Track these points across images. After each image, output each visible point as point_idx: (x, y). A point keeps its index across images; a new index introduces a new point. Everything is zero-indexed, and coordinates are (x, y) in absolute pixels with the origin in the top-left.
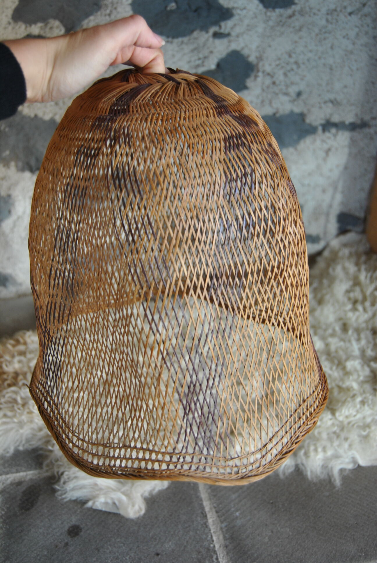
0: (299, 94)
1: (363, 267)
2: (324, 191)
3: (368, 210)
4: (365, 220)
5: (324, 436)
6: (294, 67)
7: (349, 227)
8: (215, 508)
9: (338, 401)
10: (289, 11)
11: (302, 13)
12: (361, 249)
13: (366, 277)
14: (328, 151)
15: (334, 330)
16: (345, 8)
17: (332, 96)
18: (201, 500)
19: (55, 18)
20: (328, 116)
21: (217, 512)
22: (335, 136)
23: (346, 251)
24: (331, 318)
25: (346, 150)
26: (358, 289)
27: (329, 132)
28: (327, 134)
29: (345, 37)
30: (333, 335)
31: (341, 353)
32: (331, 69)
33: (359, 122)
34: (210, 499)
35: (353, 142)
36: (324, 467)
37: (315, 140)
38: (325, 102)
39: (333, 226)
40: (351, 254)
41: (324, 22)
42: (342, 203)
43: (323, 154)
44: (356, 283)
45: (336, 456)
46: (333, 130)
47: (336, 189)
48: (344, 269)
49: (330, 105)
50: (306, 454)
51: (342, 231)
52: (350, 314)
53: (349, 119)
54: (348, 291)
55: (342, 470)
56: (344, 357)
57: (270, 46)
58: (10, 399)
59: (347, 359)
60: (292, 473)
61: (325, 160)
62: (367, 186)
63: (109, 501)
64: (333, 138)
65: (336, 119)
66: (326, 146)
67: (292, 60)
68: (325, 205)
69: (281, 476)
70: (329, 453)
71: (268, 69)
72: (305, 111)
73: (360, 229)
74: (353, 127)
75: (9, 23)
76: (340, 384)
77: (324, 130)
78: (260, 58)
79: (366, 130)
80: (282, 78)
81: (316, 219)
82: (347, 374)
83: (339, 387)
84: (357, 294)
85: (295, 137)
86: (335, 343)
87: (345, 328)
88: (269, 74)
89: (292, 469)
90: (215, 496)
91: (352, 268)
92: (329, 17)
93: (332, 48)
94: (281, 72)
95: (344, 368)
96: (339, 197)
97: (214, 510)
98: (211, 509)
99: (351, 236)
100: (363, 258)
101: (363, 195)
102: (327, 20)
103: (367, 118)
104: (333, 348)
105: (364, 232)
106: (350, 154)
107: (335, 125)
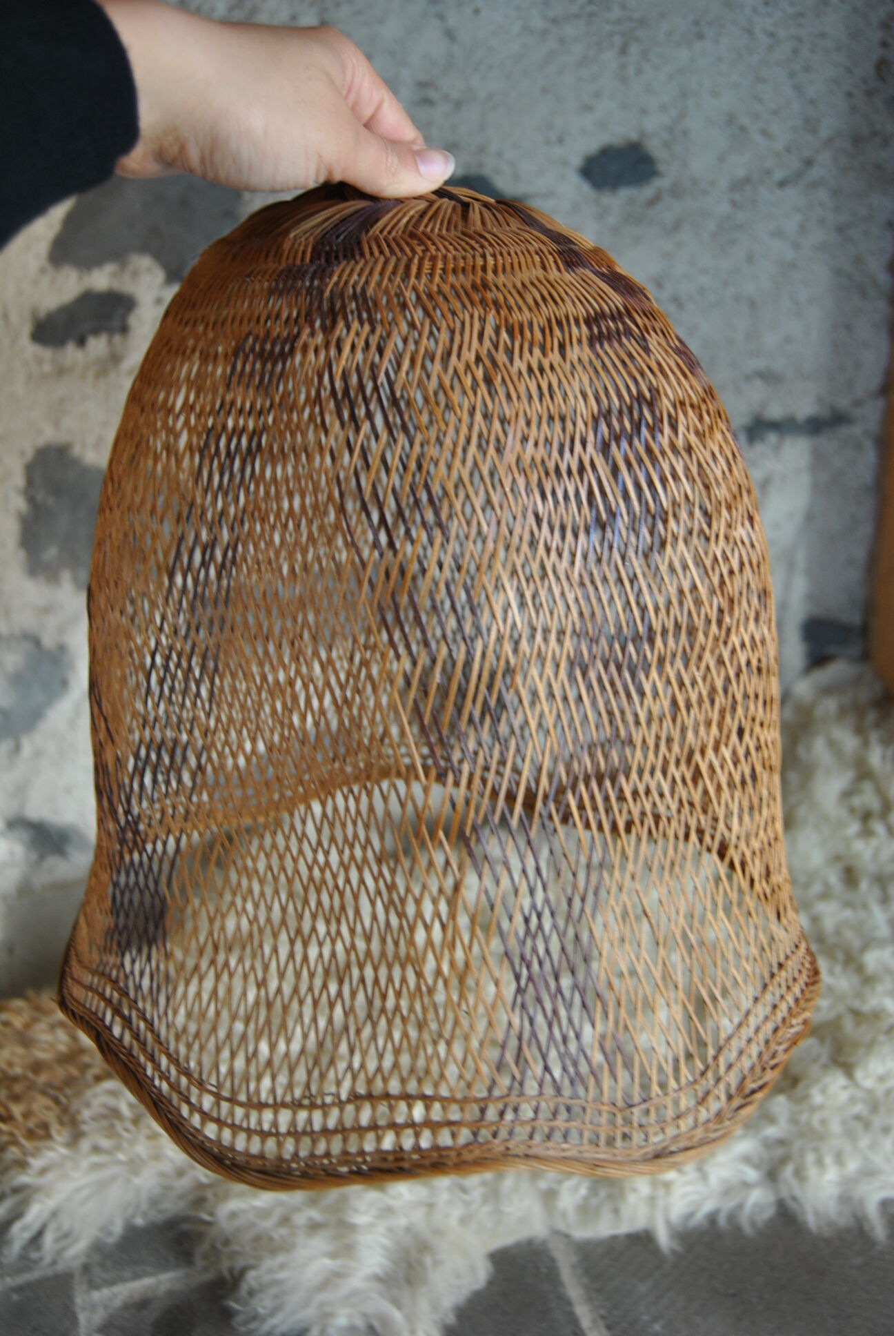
1: (874, 736)
3: (870, 607)
4: (864, 631)
5: (835, 1127)
7: (832, 649)
8: (603, 1317)
9: (856, 1045)
10: (648, 191)
11: (676, 191)
12: (865, 694)
13: (884, 758)
14: (764, 486)
15: (827, 885)
16: (768, 172)
17: (759, 364)
18: (569, 1304)
19: (144, 249)
20: (756, 408)
21: (609, 1328)
22: (777, 448)
23: (830, 705)
24: (817, 858)
25: (806, 479)
26: (868, 787)
27: (763, 441)
28: (759, 448)
29: (778, 234)
30: (825, 895)
31: (849, 935)
32: (753, 305)
33: (825, 413)
34: (589, 1300)
35: (819, 460)
36: (844, 1199)
38: (748, 378)
39: (796, 652)
40: (842, 712)
41: (724, 208)
42: (811, 597)
44: (863, 773)
45: (869, 1172)
46: (772, 438)
47: (790, 565)
48: (832, 744)
49: (758, 383)
50: (799, 1174)
51: (817, 660)
52: (859, 846)
53: (805, 408)
54: (847, 794)
55: (885, 1204)
56: (856, 943)
58: (104, 1111)
59: (865, 947)
60: (771, 1220)
62: (860, 553)
63: (359, 1322)
64: (772, 455)
65: (775, 411)
66: (759, 475)
69: (748, 1230)
70: (852, 1166)
73: (855, 650)
74: (815, 426)
75: (43, 271)
76: (856, 1004)
77: (751, 440)
79: (845, 431)
82: (868, 980)
83: (856, 1013)
84: (868, 798)
86: (831, 914)
87: (850, 876)
89: (769, 1212)
90: (599, 1291)
91: (849, 742)
92: (737, 196)
93: (750, 259)
95: (860, 969)
96: (800, 586)
97: (601, 1323)
98: (594, 1322)
99: (838, 670)
100: (871, 716)
101: (854, 575)
102: (734, 204)
103: (843, 403)
104: (829, 925)
105: (865, 657)
106: (815, 486)
107: (777, 426)
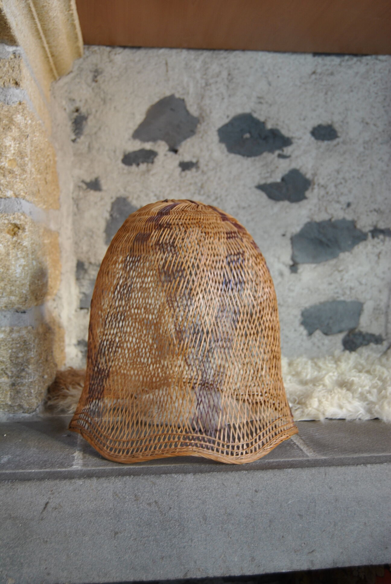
0: (349, 205)
2: (380, 291)
6: (343, 181)
10: (335, 142)
11: (344, 142)
14: (379, 255)
16: (377, 139)
17: (376, 206)
19: (163, 139)
20: (375, 223)
22: (383, 241)
27: (378, 238)
28: (376, 239)
29: (380, 159)
32: (372, 185)
37: (366, 246)
38: (371, 211)
41: (361, 149)
43: (376, 258)
46: (381, 237)
49: (376, 214)
57: (322, 165)
61: (377, 263)
64: (381, 243)
65: (382, 226)
66: (377, 251)
67: (340, 176)
68: (383, 304)
71: (322, 182)
72: (356, 219)
75: (129, 140)
77: (373, 237)
78: (315, 175)
80: (333, 189)
81: (377, 319)
85: (350, 243)
88: (322, 186)
92: (366, 146)
93: (371, 168)
94: (332, 185)
102: (364, 148)
107: (382, 232)
